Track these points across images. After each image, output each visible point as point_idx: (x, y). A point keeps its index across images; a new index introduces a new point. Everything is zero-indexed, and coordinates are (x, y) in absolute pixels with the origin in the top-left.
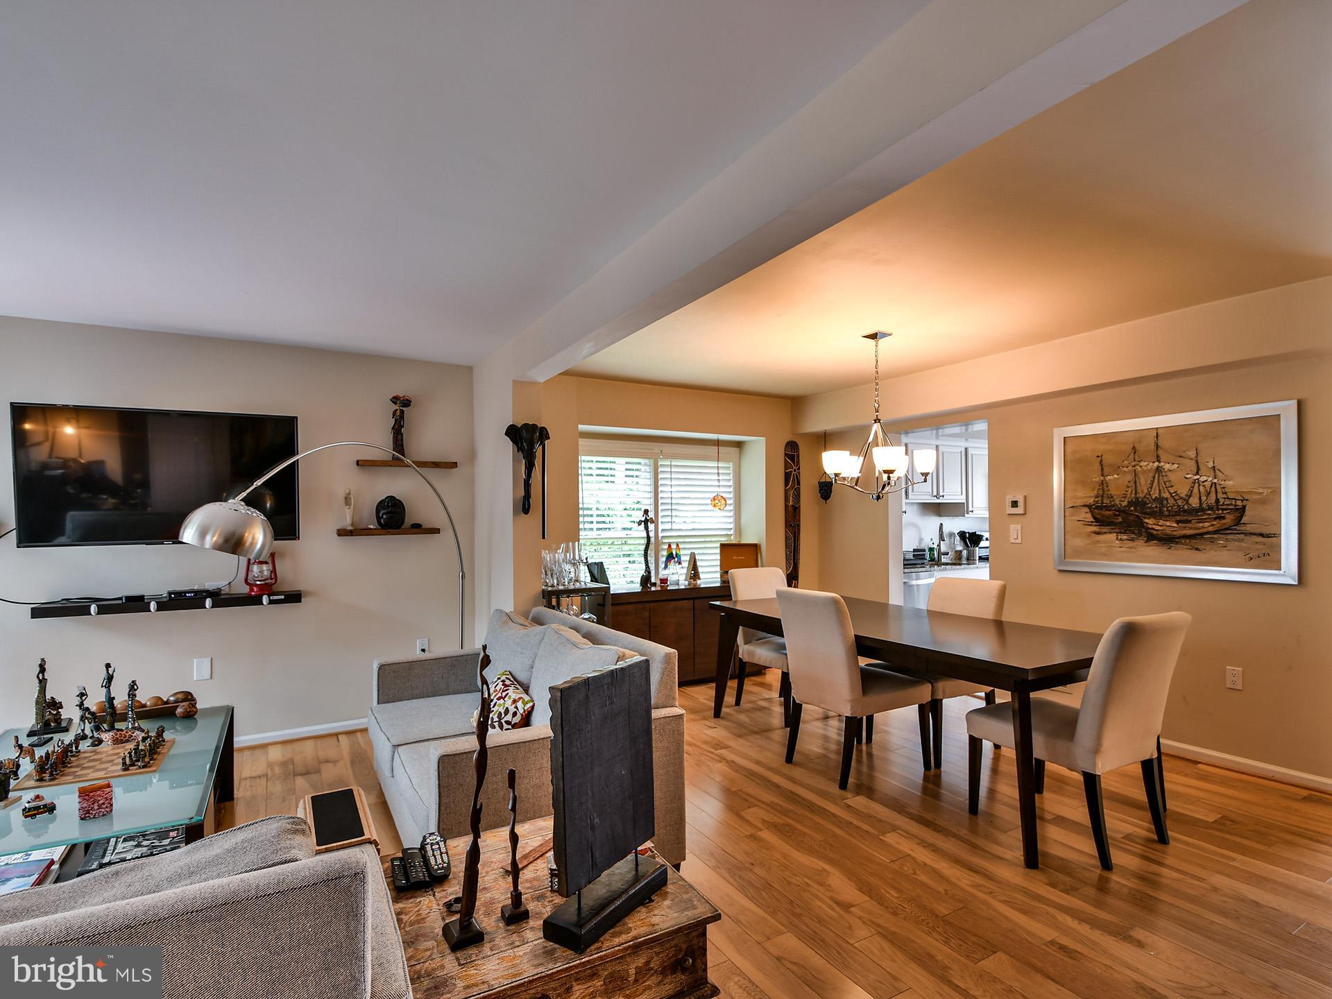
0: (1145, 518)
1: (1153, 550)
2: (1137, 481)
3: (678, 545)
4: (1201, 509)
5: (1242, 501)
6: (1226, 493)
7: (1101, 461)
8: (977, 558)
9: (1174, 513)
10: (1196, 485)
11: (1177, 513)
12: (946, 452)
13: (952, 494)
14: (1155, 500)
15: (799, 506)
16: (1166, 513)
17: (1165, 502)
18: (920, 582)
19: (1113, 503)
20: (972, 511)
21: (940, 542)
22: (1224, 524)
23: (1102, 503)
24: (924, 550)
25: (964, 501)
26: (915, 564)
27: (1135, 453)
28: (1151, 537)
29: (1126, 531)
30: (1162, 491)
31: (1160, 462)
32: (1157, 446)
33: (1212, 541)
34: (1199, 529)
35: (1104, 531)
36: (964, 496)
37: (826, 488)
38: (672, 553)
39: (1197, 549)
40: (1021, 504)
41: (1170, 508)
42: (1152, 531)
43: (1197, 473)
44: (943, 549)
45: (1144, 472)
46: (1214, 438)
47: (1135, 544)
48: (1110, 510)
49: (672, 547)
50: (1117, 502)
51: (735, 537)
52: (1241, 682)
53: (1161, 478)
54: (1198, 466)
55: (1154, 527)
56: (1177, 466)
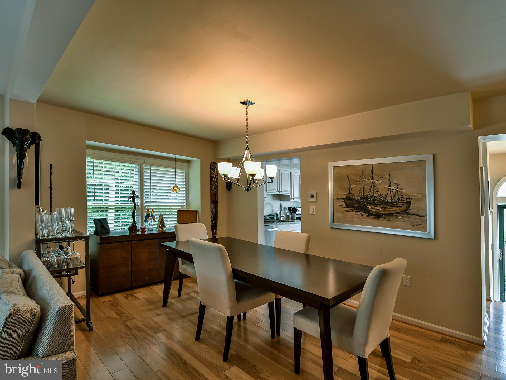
0: (367, 205)
1: (371, 220)
2: (364, 188)
3: (153, 210)
4: (391, 202)
5: (409, 199)
6: (402, 195)
7: (349, 178)
8: (295, 219)
9: (380, 204)
10: (389, 191)
11: (381, 204)
12: (283, 173)
13: (285, 191)
14: (372, 197)
15: (218, 193)
16: (377, 203)
17: (376, 198)
18: (273, 230)
19: (354, 198)
20: (293, 199)
21: (280, 212)
22: (402, 209)
23: (349, 197)
24: (274, 215)
25: (290, 194)
26: (270, 221)
27: (363, 175)
28: (370, 214)
29: (359, 211)
30: (375, 193)
31: (374, 180)
32: (372, 172)
33: (397, 217)
34: (391, 211)
35: (350, 210)
36: (290, 192)
37: (229, 185)
38: (149, 214)
39: (390, 220)
40: (315, 196)
41: (378, 201)
42: (371, 211)
43: (390, 186)
44: (282, 215)
45: (367, 184)
46: (397, 170)
47: (364, 217)
48: (353, 201)
49: (150, 211)
50: (356, 198)
51: (186, 206)
52: (410, 283)
53: (374, 187)
54: (390, 182)
55: (371, 209)
56: (381, 182)
